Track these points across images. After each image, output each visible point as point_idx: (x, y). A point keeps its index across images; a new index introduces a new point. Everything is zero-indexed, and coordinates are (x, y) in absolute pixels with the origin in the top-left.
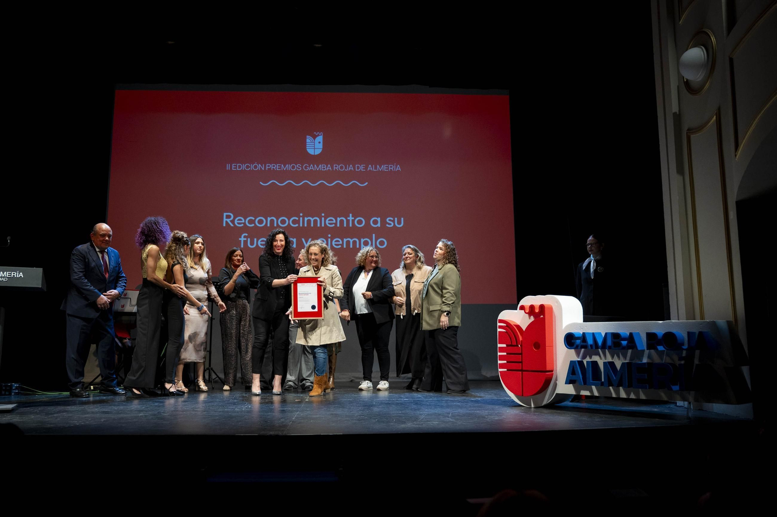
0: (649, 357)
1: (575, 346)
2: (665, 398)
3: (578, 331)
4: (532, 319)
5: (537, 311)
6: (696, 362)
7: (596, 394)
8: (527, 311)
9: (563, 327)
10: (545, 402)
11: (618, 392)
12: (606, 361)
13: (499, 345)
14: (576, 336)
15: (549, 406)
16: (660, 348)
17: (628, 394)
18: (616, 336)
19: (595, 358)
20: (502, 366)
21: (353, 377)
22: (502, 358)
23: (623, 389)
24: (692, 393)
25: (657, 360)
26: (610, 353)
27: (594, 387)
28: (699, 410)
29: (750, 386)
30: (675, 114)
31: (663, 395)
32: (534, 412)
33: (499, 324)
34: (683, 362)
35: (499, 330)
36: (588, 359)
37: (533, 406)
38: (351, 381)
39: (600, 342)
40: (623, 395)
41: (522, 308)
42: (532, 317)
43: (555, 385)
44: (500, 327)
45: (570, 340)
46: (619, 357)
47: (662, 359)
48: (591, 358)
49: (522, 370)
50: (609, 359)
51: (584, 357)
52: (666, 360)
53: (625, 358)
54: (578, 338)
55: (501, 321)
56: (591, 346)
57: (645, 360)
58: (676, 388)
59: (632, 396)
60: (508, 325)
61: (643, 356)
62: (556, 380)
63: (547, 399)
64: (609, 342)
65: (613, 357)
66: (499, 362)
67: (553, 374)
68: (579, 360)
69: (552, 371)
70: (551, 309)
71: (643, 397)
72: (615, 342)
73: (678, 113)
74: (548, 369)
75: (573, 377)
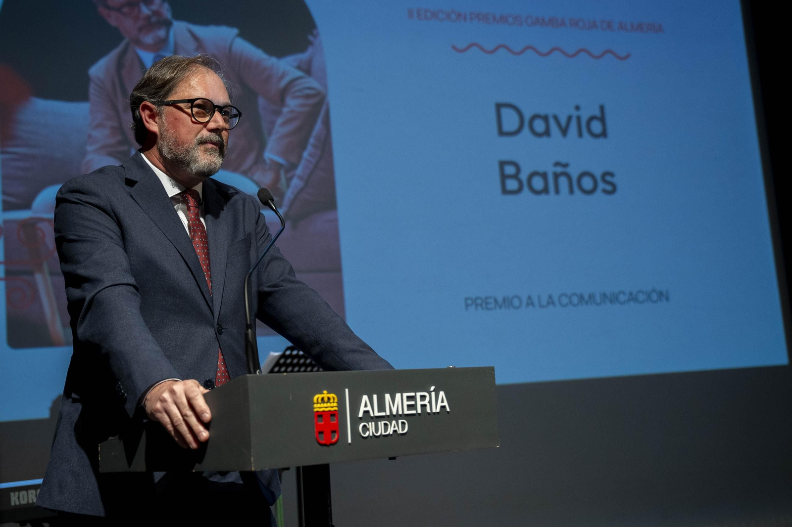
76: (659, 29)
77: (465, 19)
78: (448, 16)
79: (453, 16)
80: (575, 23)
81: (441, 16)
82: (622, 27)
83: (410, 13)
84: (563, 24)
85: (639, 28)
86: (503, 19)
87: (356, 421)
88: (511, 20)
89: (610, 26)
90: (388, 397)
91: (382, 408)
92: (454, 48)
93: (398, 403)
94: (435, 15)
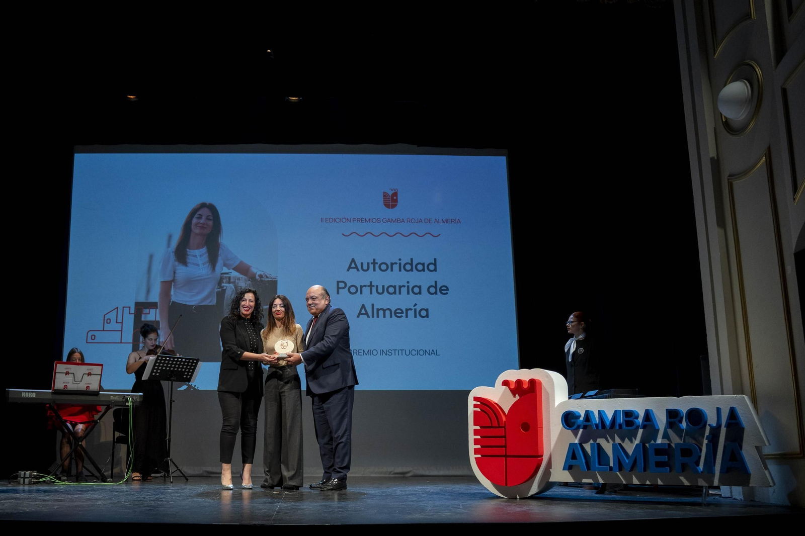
3: (577, 410)
5: (526, 386)
18: (628, 414)
19: (601, 442)
23: (636, 475)
40: (635, 481)
57: (659, 441)
64: (620, 422)
72: (627, 421)
75: (573, 463)
76: (459, 221)
77: (350, 222)
78: (341, 220)
79: (344, 220)
80: (409, 220)
81: (337, 220)
82: (436, 221)
83: (322, 220)
84: (403, 221)
85: (447, 221)
86: (370, 220)
88: (374, 221)
89: (429, 221)
92: (343, 234)
94: (334, 220)
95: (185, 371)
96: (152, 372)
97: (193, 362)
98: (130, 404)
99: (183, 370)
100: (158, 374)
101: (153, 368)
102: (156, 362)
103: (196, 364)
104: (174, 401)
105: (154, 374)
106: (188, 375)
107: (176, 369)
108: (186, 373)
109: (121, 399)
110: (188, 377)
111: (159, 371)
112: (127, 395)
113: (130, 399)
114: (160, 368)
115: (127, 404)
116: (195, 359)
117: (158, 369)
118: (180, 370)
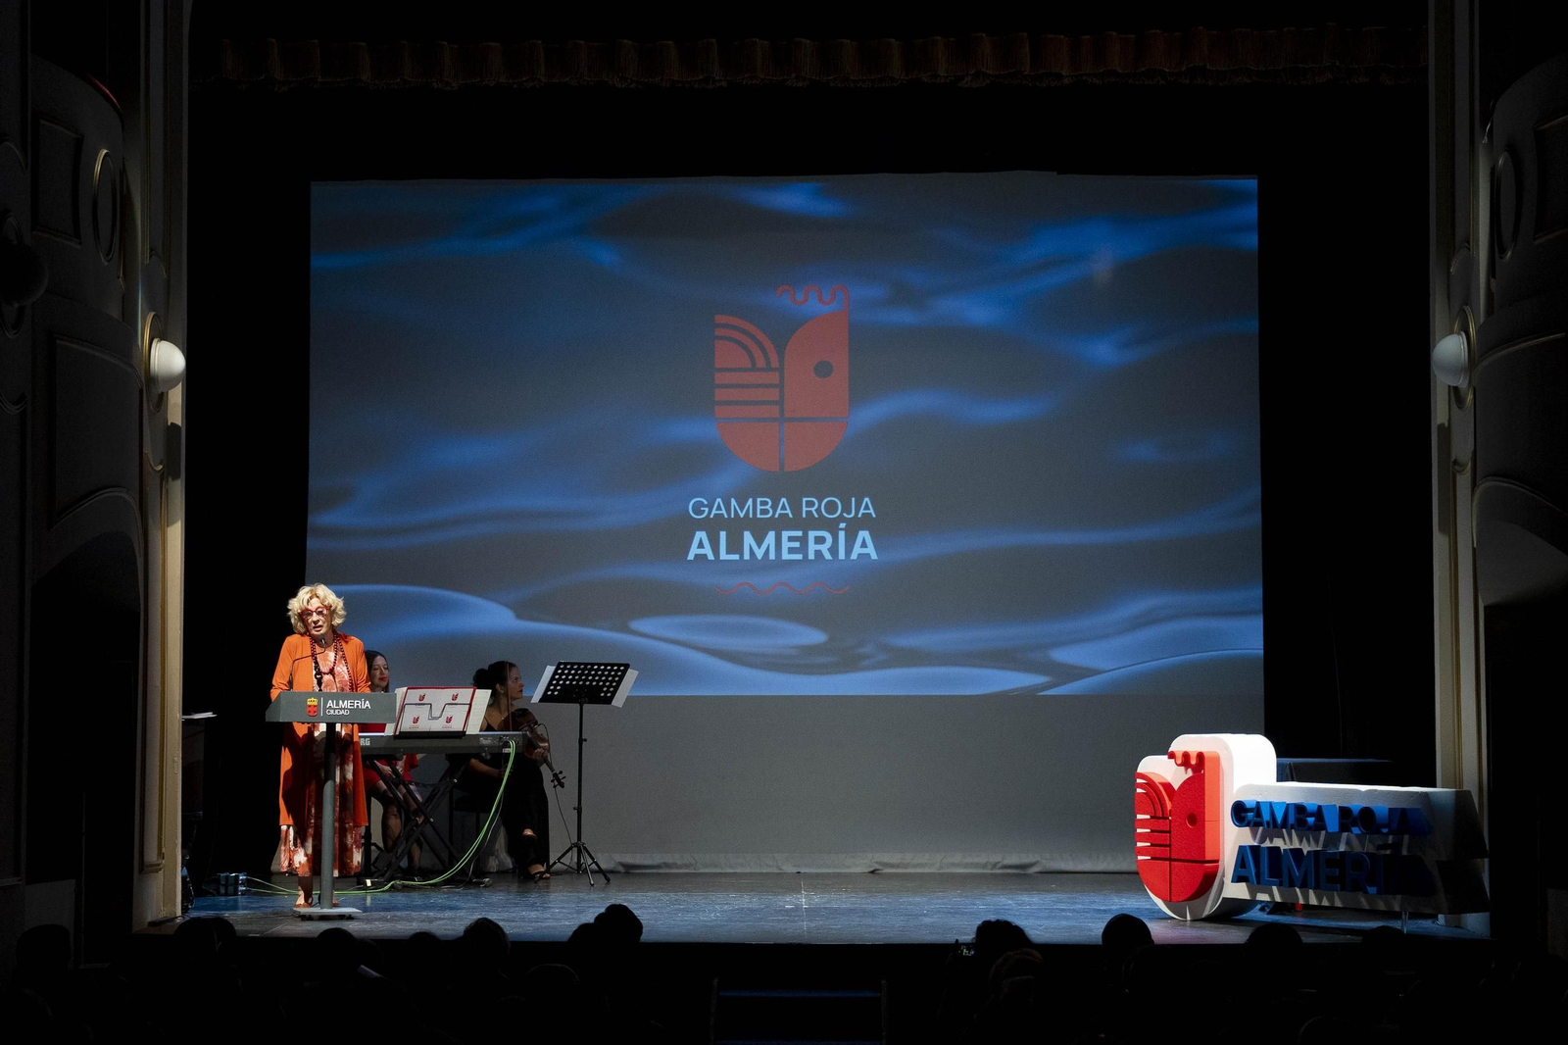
0: (1348, 843)
1: (1246, 822)
2: (1365, 905)
3: (1250, 799)
4: (1190, 773)
5: (1193, 762)
6: (1405, 852)
7: (1278, 899)
8: (1179, 762)
9: (1235, 791)
10: (1207, 912)
11: (1306, 897)
12: (1292, 847)
13: (1139, 817)
14: (1248, 806)
15: (1212, 919)
16: (1356, 830)
17: (1320, 899)
18: (1300, 809)
19: (1278, 843)
20: (1142, 851)
21: (877, 863)
22: (1143, 837)
23: (1315, 893)
24: (1399, 897)
25: (1357, 848)
26: (1297, 835)
27: (1275, 888)
28: (1456, 927)
29: (1488, 890)
30: (1441, 427)
31: (1363, 900)
32: (1190, 927)
33: (1139, 781)
34: (1388, 852)
35: (1139, 790)
36: (1267, 844)
37: (1188, 918)
38: (872, 872)
39: (1279, 818)
40: (1313, 901)
41: (1172, 756)
42: (1190, 770)
43: (1222, 884)
44: (1141, 786)
45: (1240, 812)
46: (1309, 841)
47: (1363, 846)
48: (1271, 841)
49: (1170, 860)
50: (1296, 845)
51: (1262, 840)
52: (1370, 848)
53: (1317, 842)
54: (1251, 810)
55: (1142, 776)
56: (1268, 823)
57: (1342, 848)
58: (1372, 890)
59: (1325, 903)
60: (1150, 784)
61: (1340, 841)
62: (1223, 876)
63: (1210, 906)
64: (1291, 820)
65: (1301, 841)
66: (1139, 844)
67: (1217, 867)
68: (1256, 844)
69: (1217, 861)
70: (1216, 760)
71: (1338, 903)
72: (1300, 817)
73: (1446, 425)
74: (1208, 857)
75: (1243, 872)
87: (325, 708)
90: (341, 702)
91: (337, 704)
93: (346, 704)
95: (604, 686)
96: (548, 689)
97: (618, 670)
98: (511, 750)
99: (601, 683)
100: (556, 693)
101: (550, 684)
102: (555, 673)
103: (624, 672)
104: (585, 740)
105: (549, 693)
106: (606, 692)
107: (588, 683)
108: (605, 689)
109: (496, 743)
110: (609, 695)
111: (559, 688)
112: (504, 735)
113: (512, 744)
114: (561, 682)
115: (506, 750)
116: (622, 665)
117: (555, 686)
118: (594, 683)
